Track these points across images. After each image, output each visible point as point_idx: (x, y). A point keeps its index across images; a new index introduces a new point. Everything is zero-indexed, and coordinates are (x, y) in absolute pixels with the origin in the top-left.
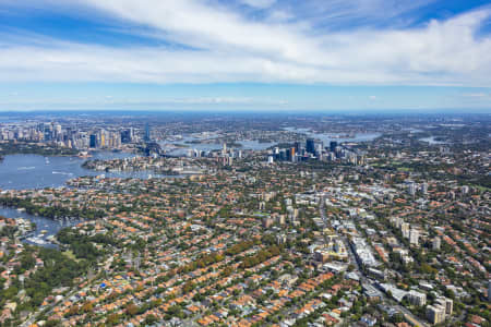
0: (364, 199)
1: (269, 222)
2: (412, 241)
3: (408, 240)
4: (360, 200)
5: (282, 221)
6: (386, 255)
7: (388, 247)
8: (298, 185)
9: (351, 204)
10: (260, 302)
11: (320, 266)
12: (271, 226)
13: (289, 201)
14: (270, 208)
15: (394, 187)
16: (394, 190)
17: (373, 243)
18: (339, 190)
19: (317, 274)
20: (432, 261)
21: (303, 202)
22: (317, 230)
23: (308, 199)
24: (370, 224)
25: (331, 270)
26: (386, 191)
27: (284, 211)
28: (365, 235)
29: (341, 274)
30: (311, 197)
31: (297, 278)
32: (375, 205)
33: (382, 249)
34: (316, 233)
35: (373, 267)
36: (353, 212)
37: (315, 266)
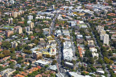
0: (87, 15)
2: (105, 42)
3: (102, 41)
4: (83, 14)
5: (21, 31)
6: (83, 51)
8: (44, 5)
9: (75, 18)
11: (33, 62)
12: (11, 35)
13: (31, 17)
14: (16, 23)
15: (111, 5)
16: (110, 7)
17: (78, 45)
18: (71, 8)
19: (29, 68)
21: (41, 17)
22: (42, 37)
23: (46, 15)
24: (82, 31)
25: (40, 64)
26: (103, 8)
27: (26, 24)
28: (75, 39)
29: (46, 67)
30: (48, 13)
31: (15, 70)
32: (93, 18)
33: (83, 48)
34: (41, 39)
35: (69, 61)
36: (73, 24)
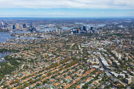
0: (103, 45)
1: (74, 53)
2: (119, 58)
3: (117, 58)
4: (101, 45)
5: (78, 52)
6: (111, 62)
7: (112, 60)
8: (82, 41)
9: (99, 47)
10: (73, 78)
11: (91, 66)
12: (74, 54)
13: (79, 46)
14: (73, 48)
16: (112, 42)
17: (107, 59)
18: (95, 42)
19: (90, 69)
20: (126, 64)
21: (84, 46)
22: (89, 55)
23: (85, 45)
24: (105, 53)
25: (94, 67)
26: (109, 43)
27: (78, 49)
28: (104, 56)
29: (98, 69)
30: (86, 44)
31: (84, 70)
32: (106, 47)
33: (110, 61)
34: (89, 56)
35: (108, 67)
36: (100, 49)
37: (89, 67)
